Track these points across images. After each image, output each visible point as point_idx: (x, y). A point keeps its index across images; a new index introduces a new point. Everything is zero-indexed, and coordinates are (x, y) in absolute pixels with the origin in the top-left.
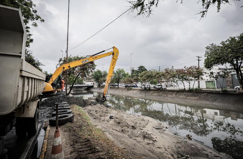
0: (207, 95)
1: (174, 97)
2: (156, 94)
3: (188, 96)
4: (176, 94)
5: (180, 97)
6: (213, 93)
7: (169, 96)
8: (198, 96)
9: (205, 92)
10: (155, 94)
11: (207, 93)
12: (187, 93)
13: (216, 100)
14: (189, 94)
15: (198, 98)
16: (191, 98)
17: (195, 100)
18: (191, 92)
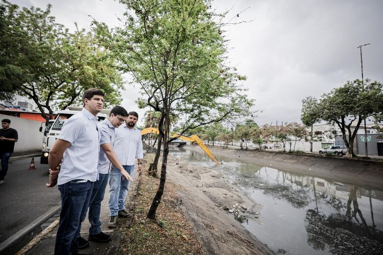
0: (307, 158)
1: (270, 159)
2: (252, 155)
3: (286, 159)
4: (274, 156)
5: (277, 159)
6: (315, 156)
7: (265, 158)
8: (296, 159)
9: (306, 156)
10: (250, 155)
11: (309, 156)
12: (286, 155)
13: (314, 164)
14: (288, 156)
15: (296, 161)
16: (288, 161)
17: (291, 163)
18: (290, 155)
